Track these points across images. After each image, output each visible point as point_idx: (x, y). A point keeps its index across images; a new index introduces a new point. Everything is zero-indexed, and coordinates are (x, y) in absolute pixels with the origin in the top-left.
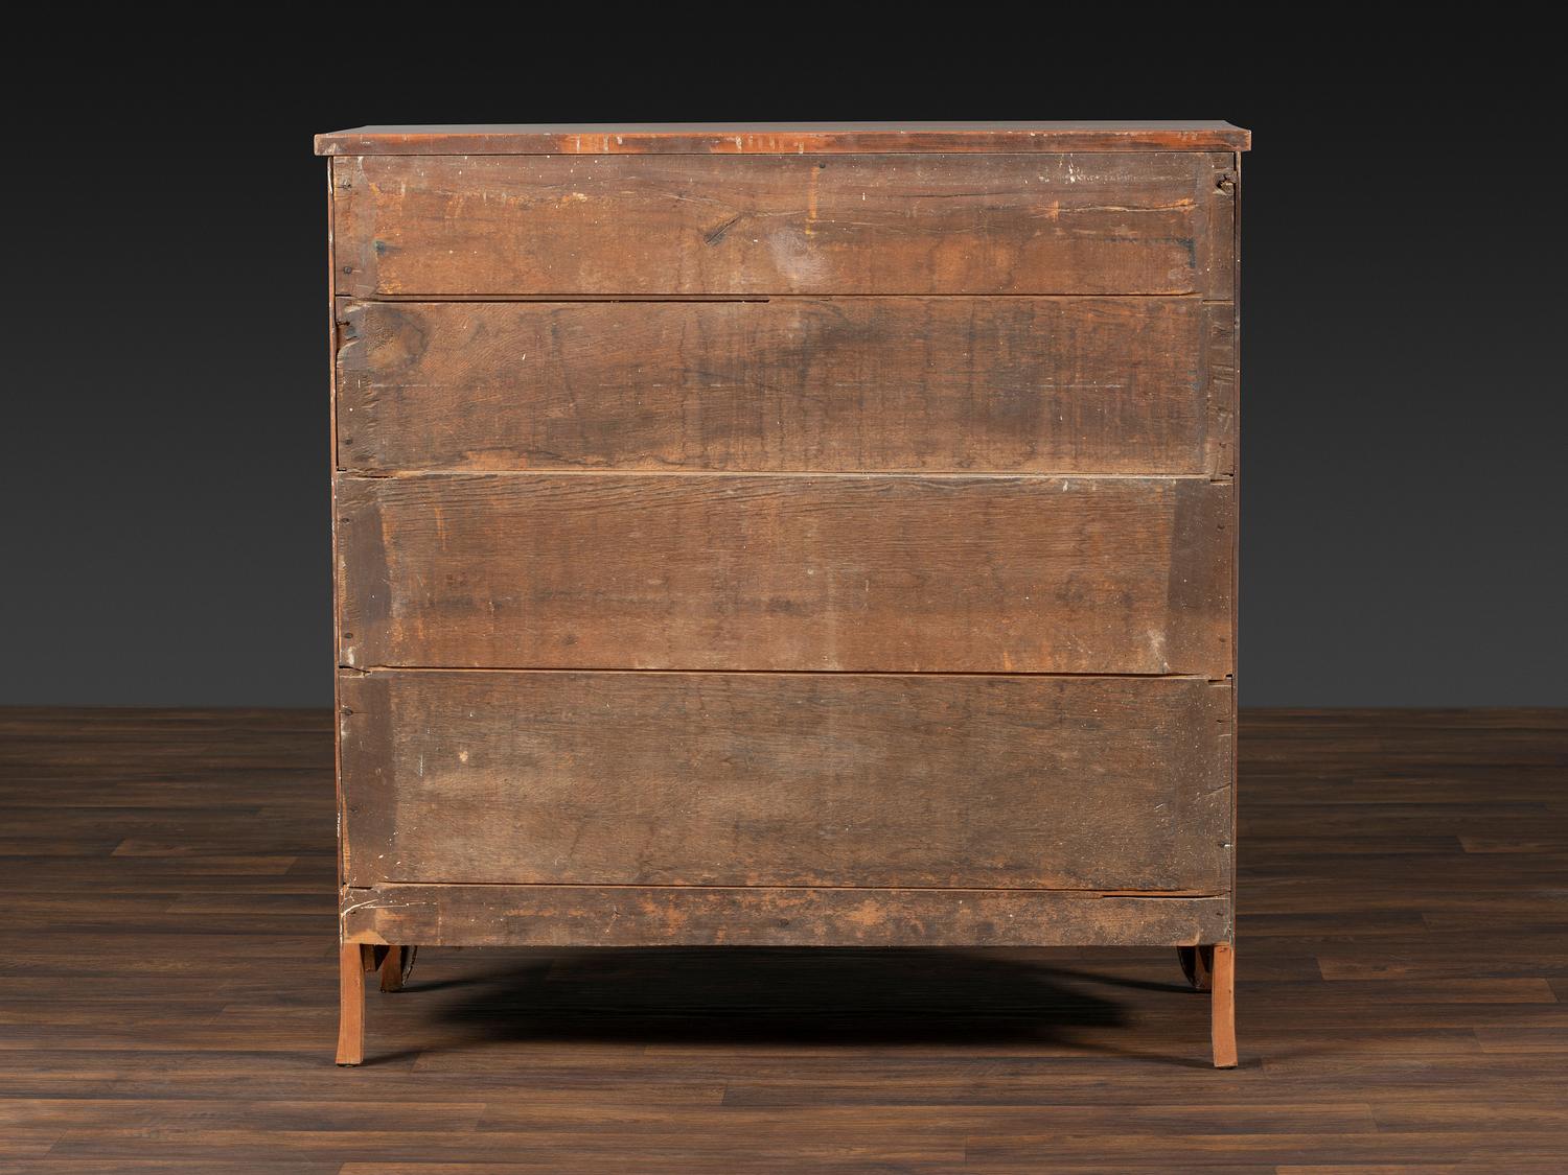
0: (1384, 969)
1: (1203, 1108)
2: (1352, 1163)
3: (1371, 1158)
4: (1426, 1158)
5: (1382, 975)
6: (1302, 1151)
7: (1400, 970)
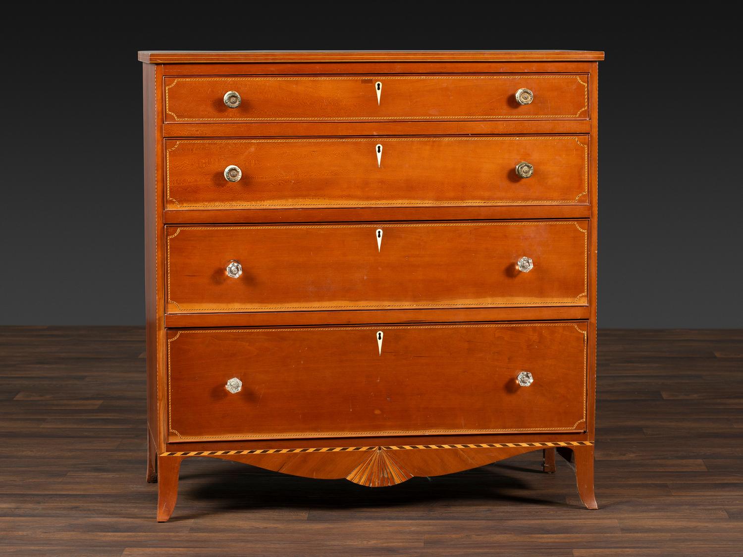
0: (624, 455)
3: (618, 545)
4: (644, 545)
5: (624, 458)
6: (586, 542)
7: (632, 455)
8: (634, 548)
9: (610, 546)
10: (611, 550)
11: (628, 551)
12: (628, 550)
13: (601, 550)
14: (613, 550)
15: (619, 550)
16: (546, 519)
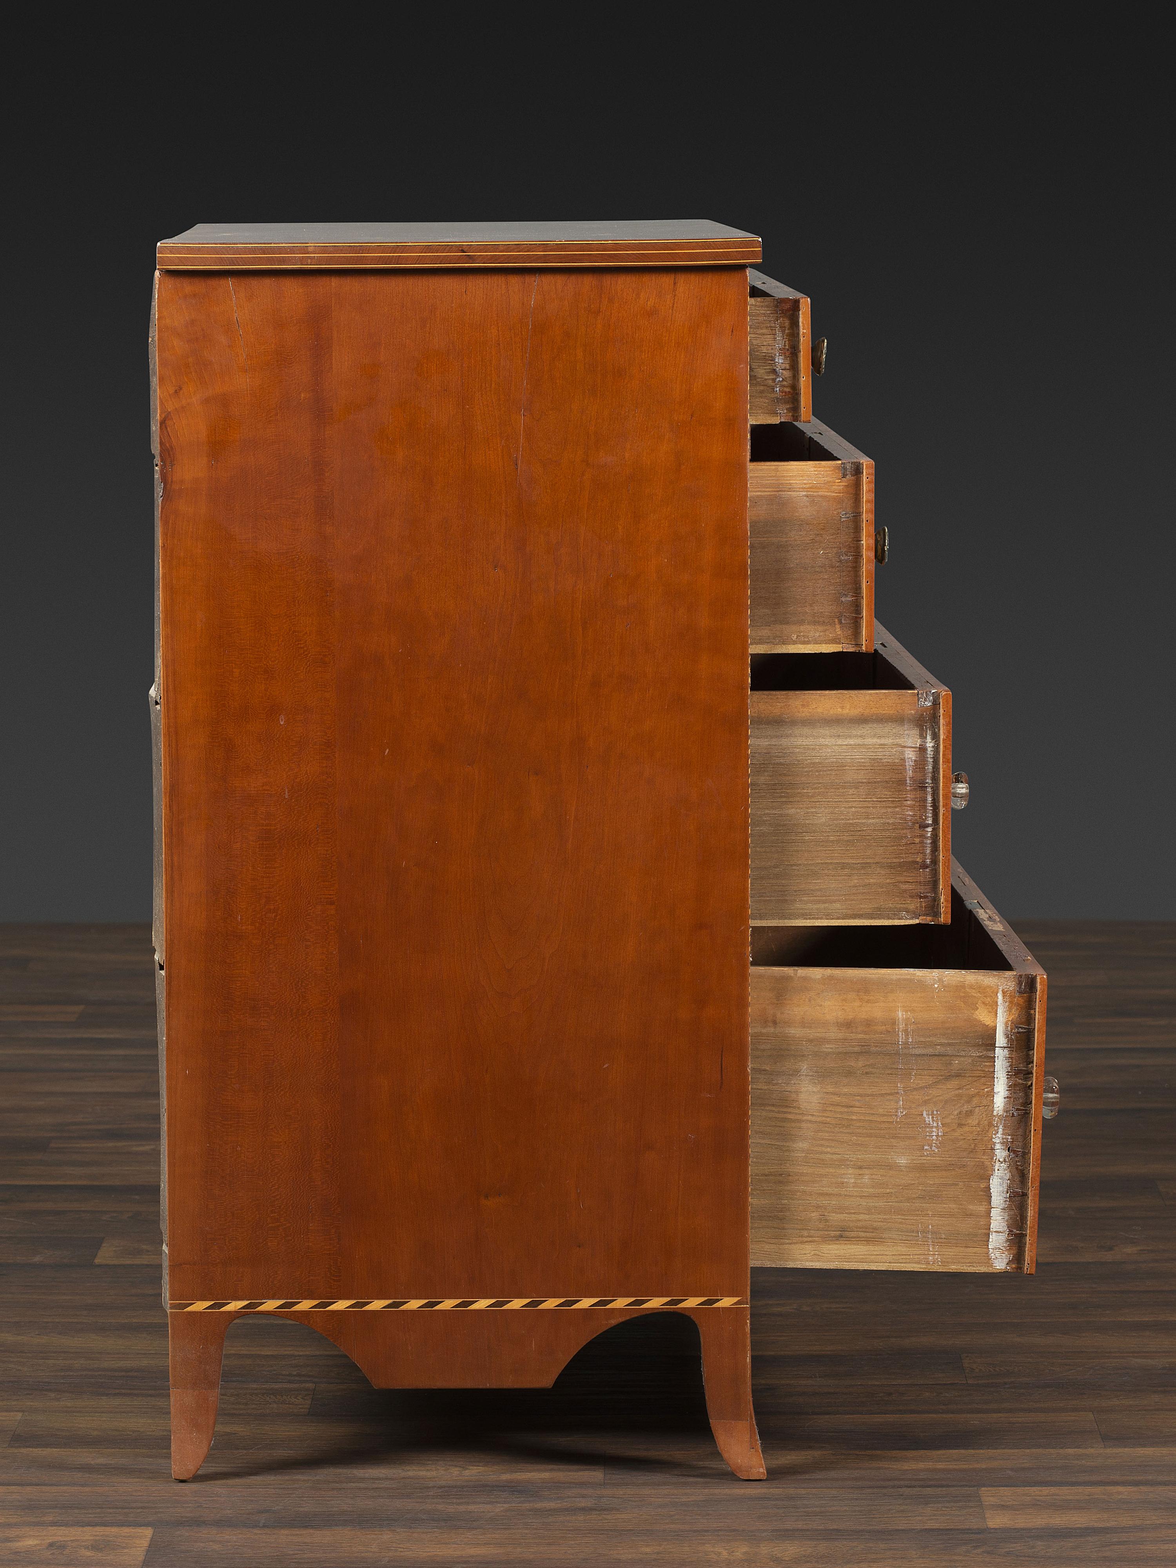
0: (1111, 1249)
1: (890, 1418)
2: (1073, 1484)
3: (1095, 1478)
4: (1160, 1478)
5: (1109, 1257)
6: (1012, 1469)
7: (1129, 1250)
8: (1137, 1484)
9: (1074, 1479)
10: (1075, 1489)
11: (1119, 1493)
12: (1121, 1489)
13: (1053, 1490)
14: (1080, 1489)
15: (1097, 1490)
16: (912, 1412)
